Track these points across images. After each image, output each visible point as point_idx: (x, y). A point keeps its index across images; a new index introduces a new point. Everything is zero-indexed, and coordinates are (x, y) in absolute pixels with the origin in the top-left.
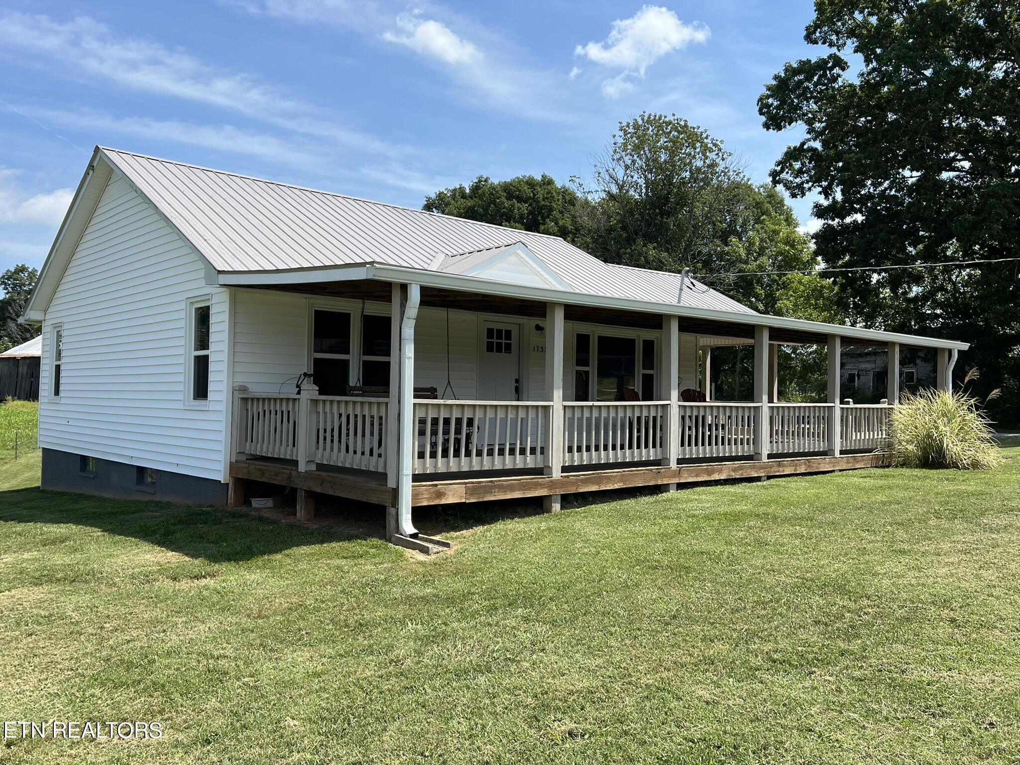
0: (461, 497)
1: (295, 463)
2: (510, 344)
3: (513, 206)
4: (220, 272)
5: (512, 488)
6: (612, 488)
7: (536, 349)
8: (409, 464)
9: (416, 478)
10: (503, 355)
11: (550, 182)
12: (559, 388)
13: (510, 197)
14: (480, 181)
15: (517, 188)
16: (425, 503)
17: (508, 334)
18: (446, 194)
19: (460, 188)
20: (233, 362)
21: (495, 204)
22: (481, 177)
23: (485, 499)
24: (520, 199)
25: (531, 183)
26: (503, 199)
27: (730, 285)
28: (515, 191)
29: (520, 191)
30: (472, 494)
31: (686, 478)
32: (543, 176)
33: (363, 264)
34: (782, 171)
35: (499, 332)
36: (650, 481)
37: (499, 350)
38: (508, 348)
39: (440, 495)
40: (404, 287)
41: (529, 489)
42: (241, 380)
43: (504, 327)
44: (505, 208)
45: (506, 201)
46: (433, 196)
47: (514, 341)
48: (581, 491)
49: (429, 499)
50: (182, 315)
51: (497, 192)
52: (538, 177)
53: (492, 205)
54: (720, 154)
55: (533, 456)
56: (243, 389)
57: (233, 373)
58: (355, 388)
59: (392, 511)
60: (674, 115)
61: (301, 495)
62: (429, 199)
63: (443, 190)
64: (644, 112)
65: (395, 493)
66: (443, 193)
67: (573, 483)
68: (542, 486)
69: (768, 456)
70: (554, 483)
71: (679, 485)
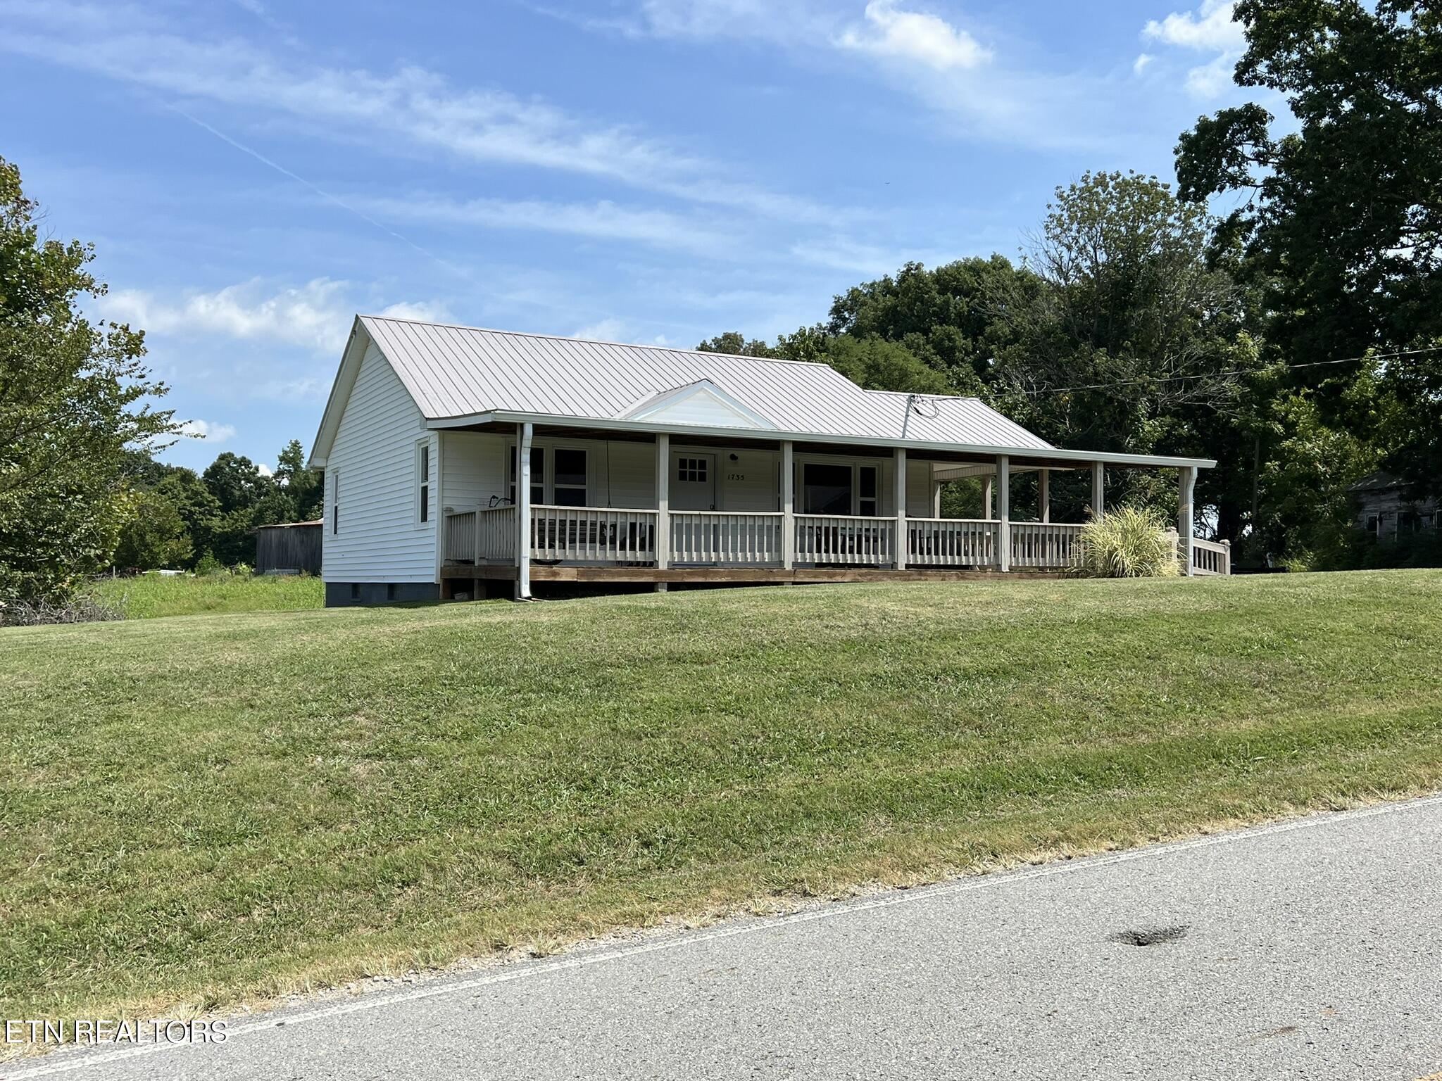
0: (573, 577)
1: (473, 562)
2: (705, 473)
3: (947, 303)
4: (427, 419)
5: (620, 575)
6: (719, 580)
7: (731, 477)
8: (527, 552)
9: (535, 562)
10: (697, 484)
11: (1005, 265)
12: (665, 500)
13: (942, 292)
14: (909, 270)
15: (955, 277)
16: (542, 579)
17: (703, 464)
18: (861, 291)
19: (885, 281)
20: (442, 490)
21: (922, 302)
22: (911, 263)
23: (595, 580)
24: (957, 292)
25: (975, 268)
26: (934, 293)
27: (1234, 399)
28: (951, 281)
29: (958, 280)
30: (582, 576)
31: (802, 578)
32: (993, 257)
33: (488, 412)
34: (1222, 250)
35: (693, 463)
36: (761, 578)
37: (693, 478)
38: (703, 477)
39: (555, 574)
40: (522, 425)
41: (636, 576)
42: (448, 503)
43: (697, 458)
44: (935, 305)
45: (937, 296)
46: (844, 295)
47: (709, 470)
48: (686, 581)
49: (545, 576)
50: (412, 454)
51: (926, 284)
52: (987, 259)
53: (918, 303)
54: (1204, 220)
55: (643, 552)
56: (449, 510)
57: (443, 498)
59: (517, 583)
60: (1132, 172)
61: (476, 582)
62: (838, 299)
63: (857, 285)
64: (1089, 172)
65: (519, 570)
66: (857, 289)
67: (678, 575)
68: (648, 574)
69: (906, 565)
70: (661, 574)
71: (794, 583)
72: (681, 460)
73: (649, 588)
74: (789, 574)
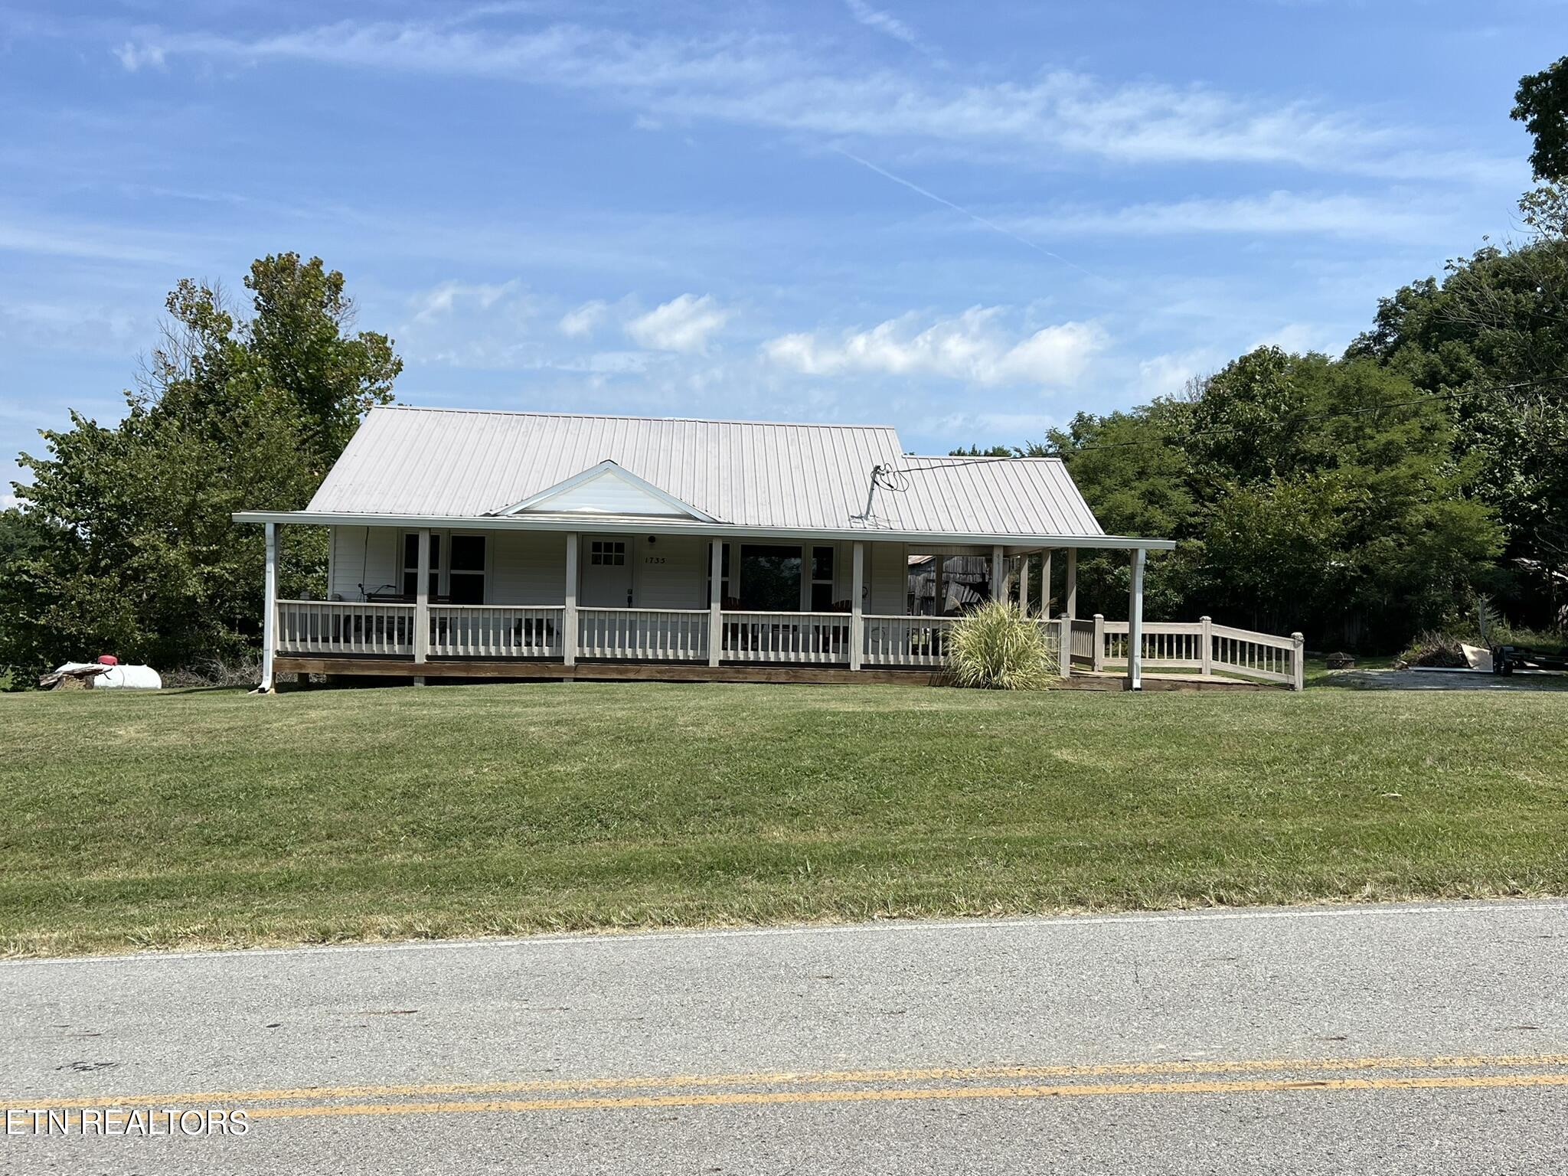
2: (622, 556)
6: (483, 675)
7: (650, 560)
10: (613, 567)
17: (620, 546)
23: (344, 673)
30: (330, 668)
31: (585, 674)
35: (608, 545)
36: (533, 673)
37: (608, 562)
38: (619, 560)
39: (301, 666)
41: (388, 669)
43: (614, 541)
48: (446, 675)
49: (290, 668)
55: (400, 645)
58: (442, 597)
67: (436, 669)
68: (402, 668)
69: (720, 661)
70: (420, 667)
71: (576, 680)
72: (594, 544)
73: (407, 681)
74: (569, 669)
